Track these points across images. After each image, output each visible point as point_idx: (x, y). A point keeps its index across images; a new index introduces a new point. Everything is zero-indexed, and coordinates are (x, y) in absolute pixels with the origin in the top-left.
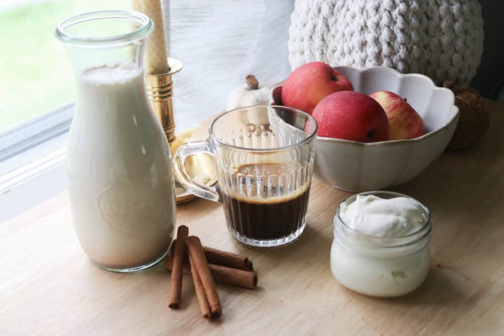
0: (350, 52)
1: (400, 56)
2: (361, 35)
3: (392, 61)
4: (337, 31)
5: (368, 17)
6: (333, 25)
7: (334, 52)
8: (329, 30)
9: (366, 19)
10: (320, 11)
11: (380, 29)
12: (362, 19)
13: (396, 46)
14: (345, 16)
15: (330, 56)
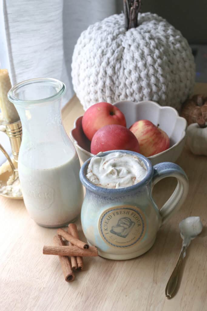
0: (132, 95)
1: (163, 91)
2: (138, 83)
3: (158, 95)
4: (120, 83)
5: (140, 71)
6: (116, 80)
7: (119, 96)
8: (114, 84)
9: (139, 73)
10: (106, 73)
11: (149, 77)
12: (137, 73)
13: (160, 85)
14: (124, 73)
15: (117, 99)
